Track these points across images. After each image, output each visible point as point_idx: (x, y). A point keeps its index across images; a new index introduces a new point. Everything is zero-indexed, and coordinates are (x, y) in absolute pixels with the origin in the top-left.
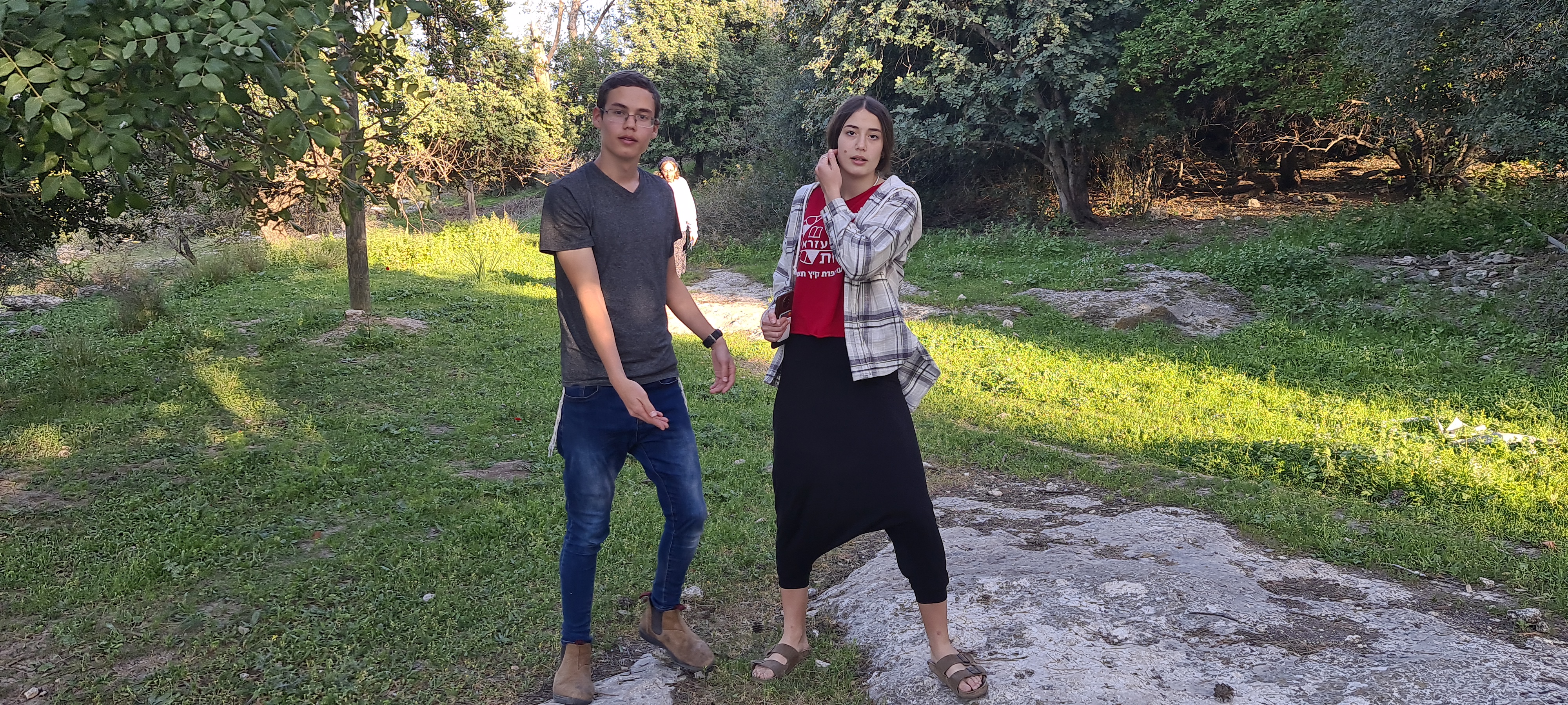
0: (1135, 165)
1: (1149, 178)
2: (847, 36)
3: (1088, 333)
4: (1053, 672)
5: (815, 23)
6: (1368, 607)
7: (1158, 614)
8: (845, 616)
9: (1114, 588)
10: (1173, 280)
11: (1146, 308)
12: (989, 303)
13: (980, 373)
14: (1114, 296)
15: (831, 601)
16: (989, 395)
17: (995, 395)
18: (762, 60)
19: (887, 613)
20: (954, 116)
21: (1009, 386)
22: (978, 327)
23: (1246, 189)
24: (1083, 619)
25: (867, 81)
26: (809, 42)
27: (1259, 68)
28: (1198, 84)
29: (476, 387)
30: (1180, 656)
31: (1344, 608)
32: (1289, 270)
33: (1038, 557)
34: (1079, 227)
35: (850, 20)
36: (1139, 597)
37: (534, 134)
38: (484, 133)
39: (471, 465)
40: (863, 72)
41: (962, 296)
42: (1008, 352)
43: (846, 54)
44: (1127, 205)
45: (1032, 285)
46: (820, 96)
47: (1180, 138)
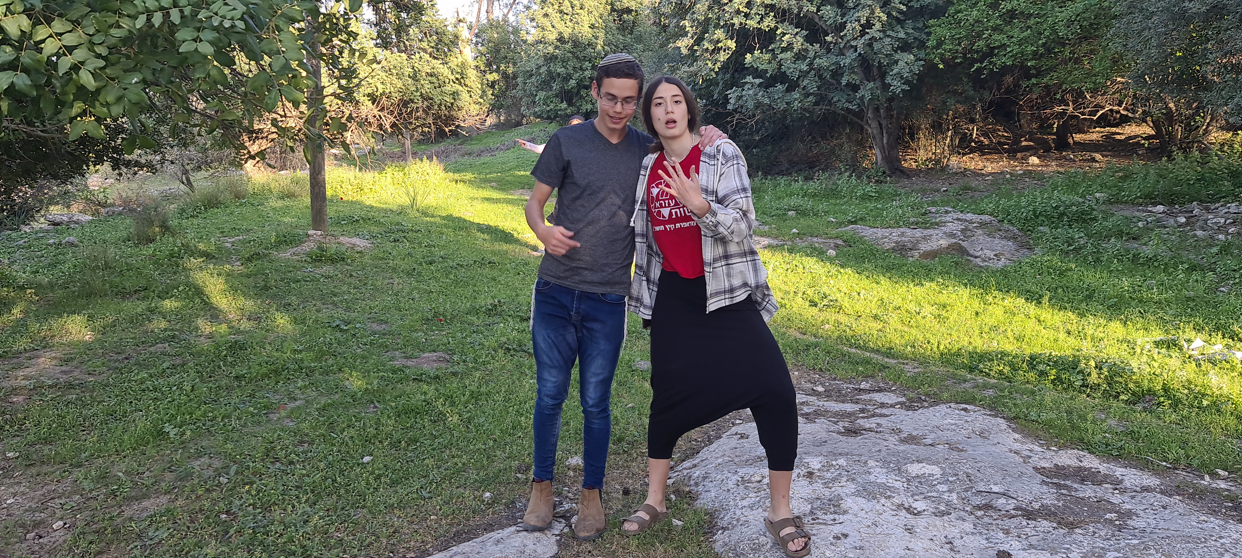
0: (938, 128)
1: (948, 139)
2: (707, 20)
3: (896, 262)
4: (864, 535)
5: (682, 10)
6: (1123, 491)
7: (950, 491)
8: (697, 484)
9: (915, 469)
10: (966, 220)
11: (944, 243)
12: (817, 236)
13: (808, 292)
14: (918, 233)
15: (685, 472)
16: (815, 310)
17: (820, 310)
18: (639, 39)
19: (730, 483)
20: (792, 86)
21: (832, 303)
22: (807, 255)
23: (1027, 149)
24: (889, 493)
25: (723, 57)
26: (677, 26)
27: (1042, 50)
28: (991, 63)
29: (409, 294)
30: (968, 526)
31: (1105, 491)
32: (1063, 214)
33: (853, 441)
34: (891, 177)
35: (710, 8)
36: (935, 477)
37: (458, 95)
38: (419, 94)
39: (403, 355)
40: (719, 49)
41: (795, 230)
42: (831, 276)
43: (706, 35)
44: (930, 160)
45: (853, 223)
46: (685, 68)
47: (974, 107)
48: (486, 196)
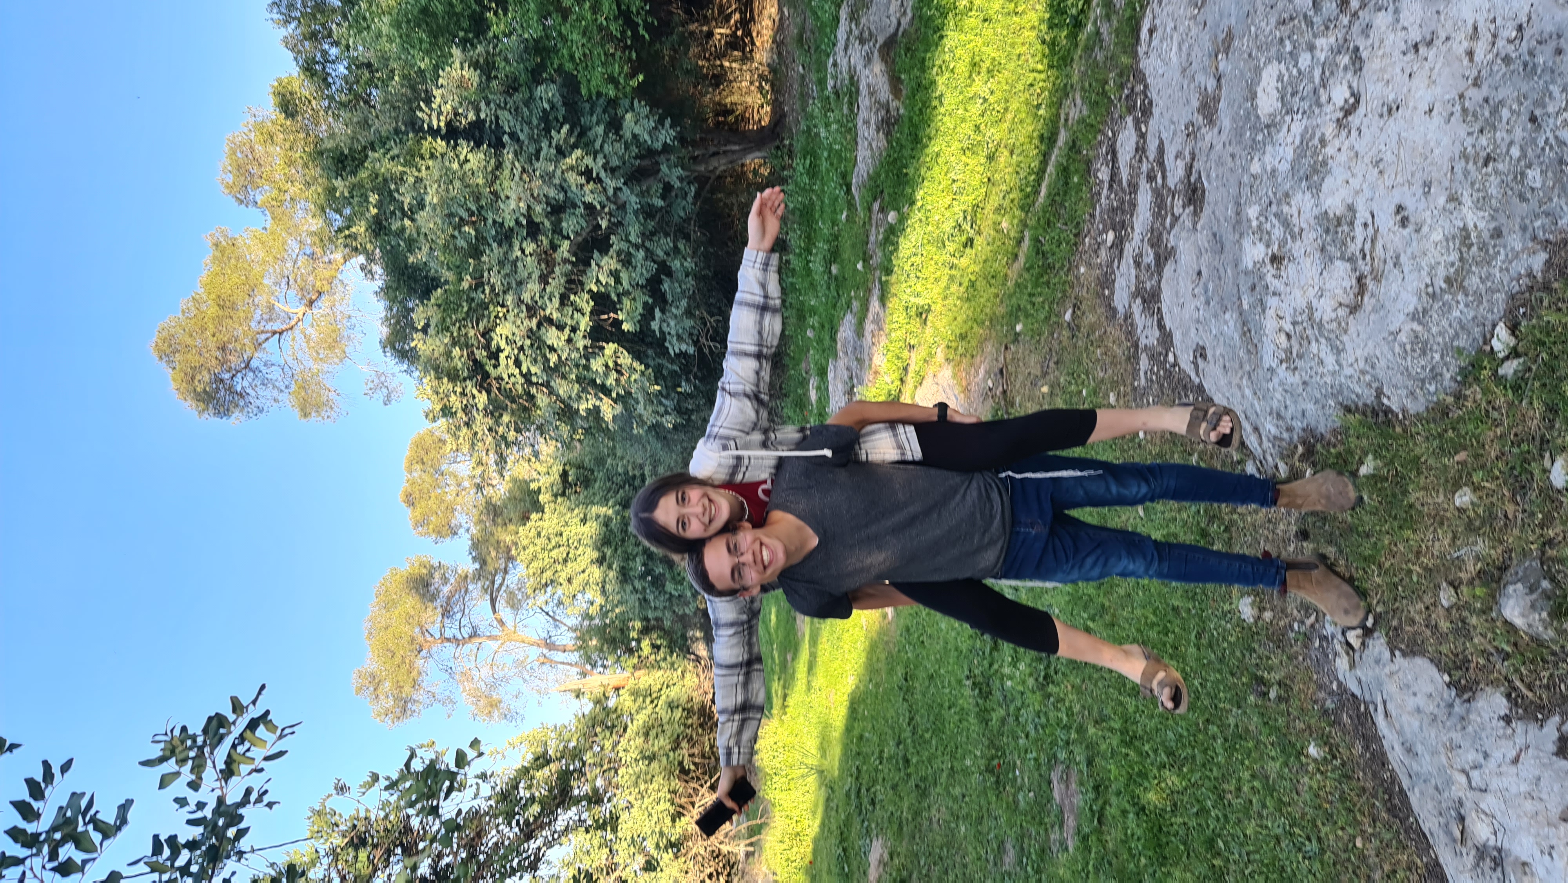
0: (719, 79)
1: (733, 65)
2: (579, 380)
3: (906, 131)
4: (1399, 179)
5: (567, 413)
7: (1311, 48)
8: (1289, 429)
10: (848, 39)
11: (878, 67)
12: (867, 236)
13: (952, 250)
14: (864, 101)
15: (1266, 444)
16: (979, 241)
17: (979, 233)
18: (600, 461)
19: (1290, 380)
20: (664, 269)
21: (969, 218)
22: (896, 249)
24: (1316, 141)
25: (626, 359)
26: (586, 418)
28: (638, 13)
33: (1213, 192)
34: (783, 139)
35: (564, 377)
36: (1284, 71)
37: (673, 701)
38: (671, 754)
39: (1057, 827)
40: (616, 363)
41: (860, 266)
42: (927, 218)
43: (598, 381)
44: (760, 88)
45: (849, 190)
46: (640, 408)
47: (692, 33)
48: (806, 669)
